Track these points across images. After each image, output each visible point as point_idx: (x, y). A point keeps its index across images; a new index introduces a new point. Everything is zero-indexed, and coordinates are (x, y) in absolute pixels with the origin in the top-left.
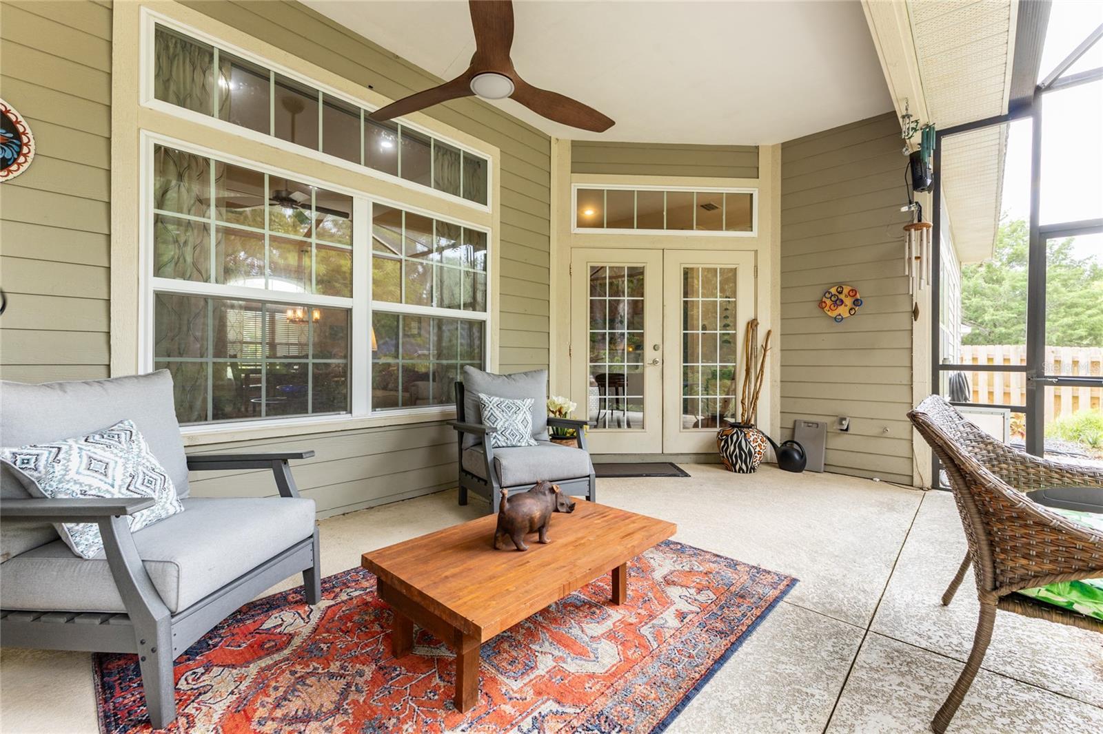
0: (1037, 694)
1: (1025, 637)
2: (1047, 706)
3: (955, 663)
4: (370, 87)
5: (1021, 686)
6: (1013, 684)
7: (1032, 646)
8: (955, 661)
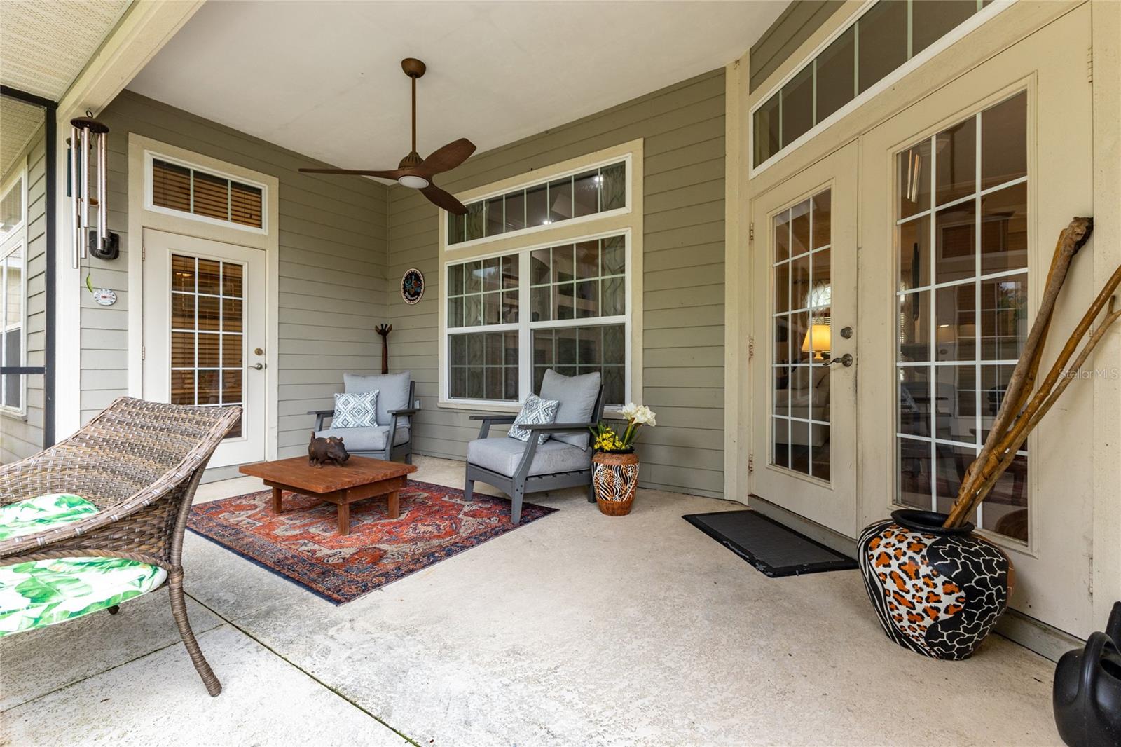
0: (64, 679)
1: (105, 732)
2: (53, 678)
3: (144, 652)
4: (532, 170)
5: (81, 676)
6: (88, 673)
7: (90, 726)
8: (146, 653)
